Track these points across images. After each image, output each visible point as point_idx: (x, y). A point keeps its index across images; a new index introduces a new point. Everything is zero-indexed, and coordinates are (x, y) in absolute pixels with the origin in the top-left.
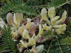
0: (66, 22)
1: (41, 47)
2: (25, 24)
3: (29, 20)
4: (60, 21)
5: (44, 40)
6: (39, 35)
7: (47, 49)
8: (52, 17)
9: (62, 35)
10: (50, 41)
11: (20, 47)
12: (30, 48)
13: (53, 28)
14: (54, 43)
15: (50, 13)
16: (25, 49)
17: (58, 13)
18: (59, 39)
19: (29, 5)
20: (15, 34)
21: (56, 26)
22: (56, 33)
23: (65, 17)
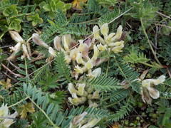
0: (123, 38)
1: (98, 71)
2: (77, 47)
3: (81, 41)
4: (115, 37)
5: (100, 62)
6: (95, 57)
7: (104, 71)
8: (106, 35)
9: (120, 53)
10: (107, 63)
11: (74, 74)
12: (86, 72)
13: (109, 47)
14: (112, 64)
15: (104, 30)
16: (80, 75)
17: (112, 29)
18: (117, 59)
19: (74, 22)
20: (68, 59)
21: (112, 44)
22: (112, 53)
23: (121, 32)
